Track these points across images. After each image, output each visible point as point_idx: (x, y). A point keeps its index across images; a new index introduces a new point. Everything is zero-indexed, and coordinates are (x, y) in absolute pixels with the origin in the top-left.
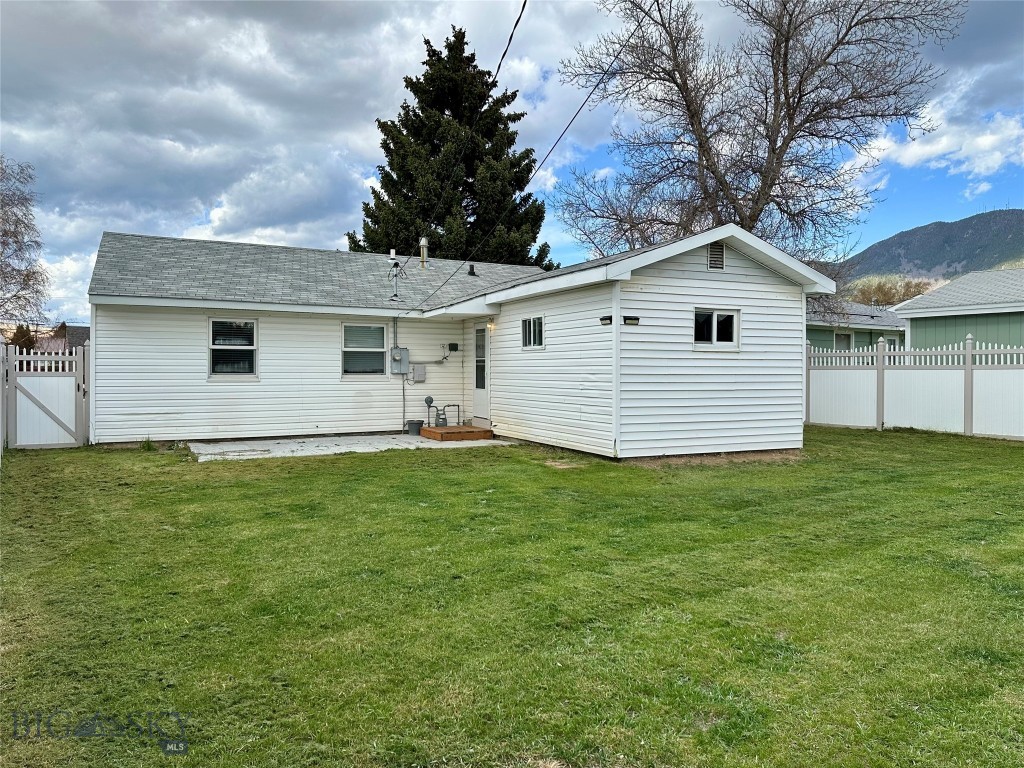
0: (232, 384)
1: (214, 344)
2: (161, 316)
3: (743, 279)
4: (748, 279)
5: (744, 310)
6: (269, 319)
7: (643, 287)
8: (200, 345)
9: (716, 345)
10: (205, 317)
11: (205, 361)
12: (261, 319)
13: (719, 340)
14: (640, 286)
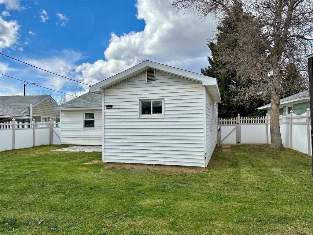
0: (89, 130)
1: (85, 119)
2: (73, 112)
3: (166, 84)
4: (169, 84)
5: (166, 99)
6: (97, 112)
7: (115, 93)
8: (81, 119)
9: (152, 115)
10: (82, 112)
11: (82, 124)
12: (95, 112)
13: (154, 112)
14: (114, 93)
